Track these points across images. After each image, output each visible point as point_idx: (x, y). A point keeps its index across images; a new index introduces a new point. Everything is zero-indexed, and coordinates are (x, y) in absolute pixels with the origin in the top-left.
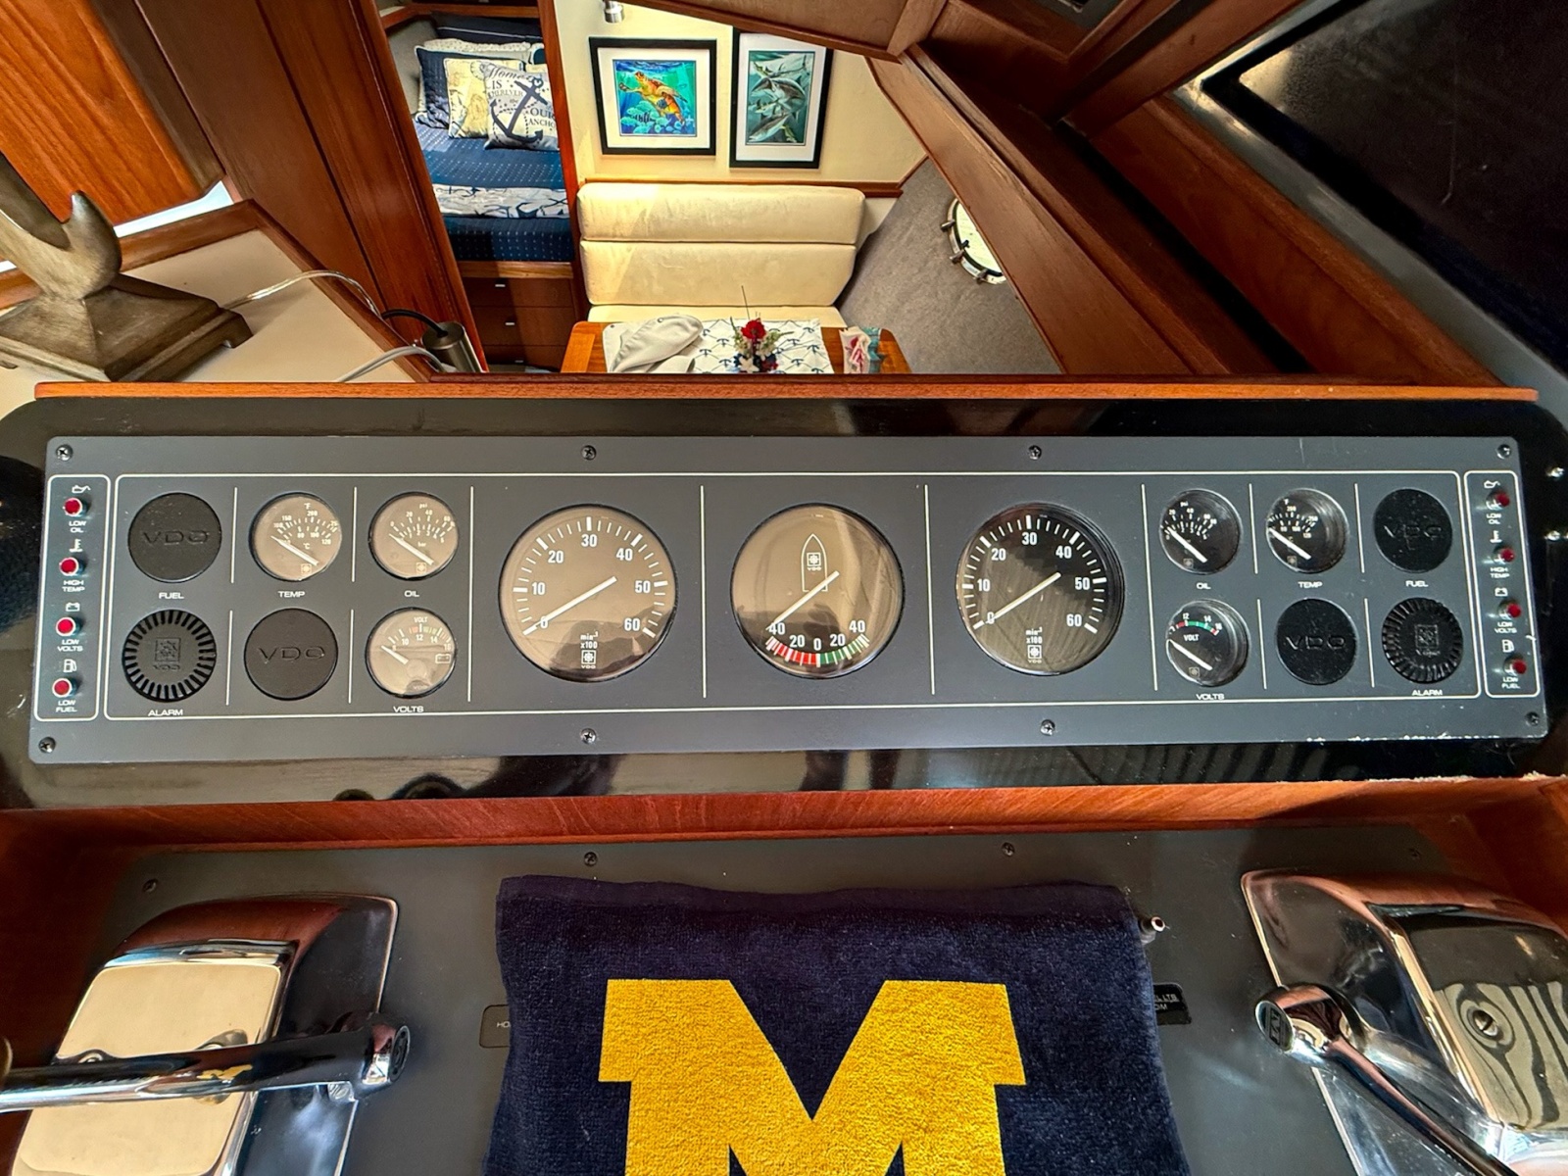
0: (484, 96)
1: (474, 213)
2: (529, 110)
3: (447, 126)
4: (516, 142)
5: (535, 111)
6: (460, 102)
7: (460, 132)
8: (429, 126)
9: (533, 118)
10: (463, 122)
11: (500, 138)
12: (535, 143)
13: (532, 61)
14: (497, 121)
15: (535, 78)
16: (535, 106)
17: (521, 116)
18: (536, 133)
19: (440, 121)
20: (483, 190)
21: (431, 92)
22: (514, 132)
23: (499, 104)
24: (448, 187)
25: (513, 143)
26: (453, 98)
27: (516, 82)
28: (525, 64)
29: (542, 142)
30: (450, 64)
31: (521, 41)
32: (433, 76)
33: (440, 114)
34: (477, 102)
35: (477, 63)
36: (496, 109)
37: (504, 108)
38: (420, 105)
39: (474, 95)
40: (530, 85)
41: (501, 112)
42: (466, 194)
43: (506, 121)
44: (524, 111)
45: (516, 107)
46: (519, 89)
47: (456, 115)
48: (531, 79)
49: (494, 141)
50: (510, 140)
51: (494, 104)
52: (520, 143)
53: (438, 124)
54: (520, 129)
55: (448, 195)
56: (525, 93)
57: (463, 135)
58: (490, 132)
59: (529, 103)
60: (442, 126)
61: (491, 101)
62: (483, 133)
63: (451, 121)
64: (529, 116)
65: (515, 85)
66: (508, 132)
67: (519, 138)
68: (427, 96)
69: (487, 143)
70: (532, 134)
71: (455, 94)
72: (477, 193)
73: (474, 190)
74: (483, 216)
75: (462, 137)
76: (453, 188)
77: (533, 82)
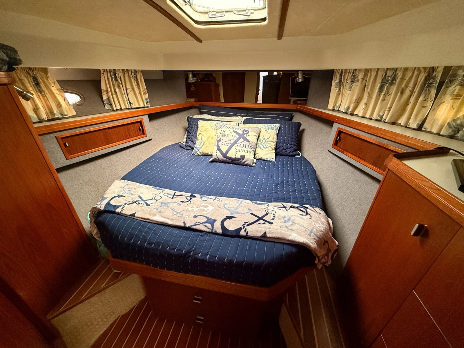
0: (215, 137)
2: (239, 145)
3: (193, 149)
4: (228, 160)
5: (242, 146)
6: (202, 139)
7: (198, 153)
8: (184, 148)
9: (240, 149)
10: (201, 148)
11: (219, 157)
12: (240, 161)
13: (242, 123)
14: (219, 149)
15: (245, 130)
16: (243, 143)
17: (234, 148)
18: (241, 156)
19: (190, 147)
20: (198, 196)
21: (189, 134)
22: (228, 155)
23: (222, 141)
24: (173, 192)
25: (226, 160)
26: (199, 137)
27: (233, 131)
28: (239, 124)
29: (243, 161)
30: (200, 123)
31: (238, 116)
32: (192, 128)
33: (191, 144)
34: (211, 140)
35: (214, 123)
36: (220, 143)
37: (224, 143)
38: (184, 139)
39: (209, 136)
40: (241, 133)
41: (222, 145)
42: (184, 199)
43: (224, 149)
44: (236, 145)
45: (232, 143)
46: (235, 134)
47: (197, 145)
48: (242, 130)
49: (215, 158)
50: (224, 159)
51: (219, 140)
52: (230, 161)
53: (189, 148)
54: (232, 154)
55: (170, 200)
56: (238, 136)
57: (200, 154)
58: (214, 154)
59: (239, 142)
60: (191, 149)
61: (218, 139)
62: (210, 154)
63: (195, 147)
64: (238, 148)
65: (233, 132)
66: (224, 155)
67: (230, 158)
68: (187, 136)
69: (211, 160)
70: (238, 157)
71: (200, 135)
72: (193, 199)
73: (192, 196)
74: (189, 229)
75: (199, 155)
76: (178, 193)
77: (243, 131)
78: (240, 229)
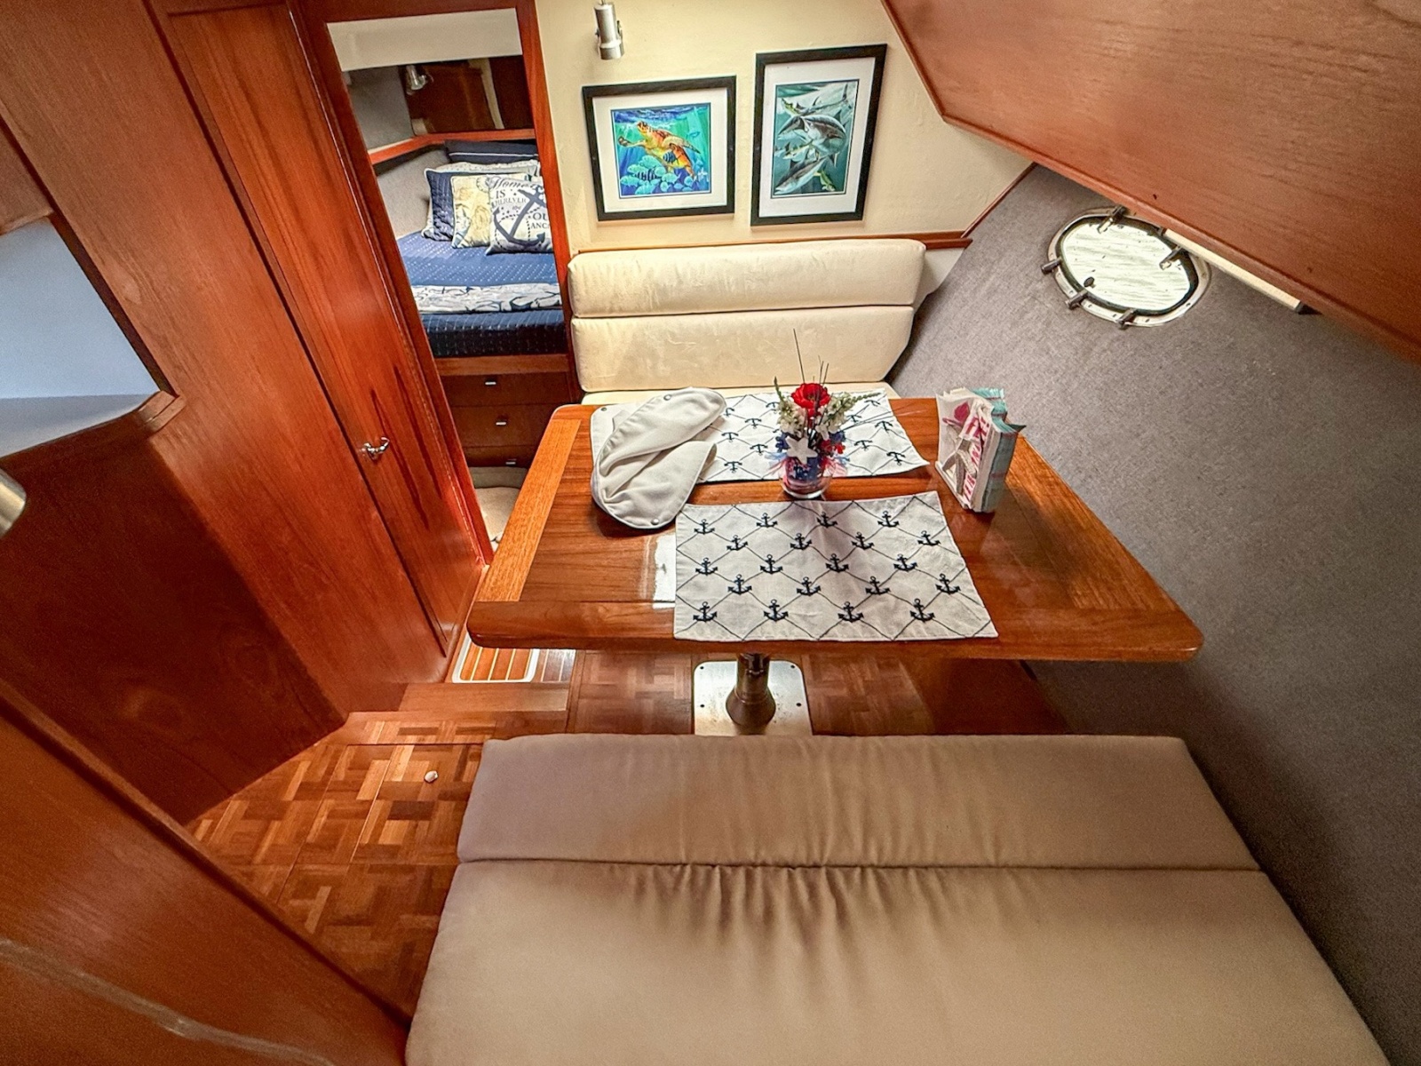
0: (489, 207)
1: (465, 309)
2: (531, 215)
3: (451, 238)
4: (518, 246)
5: (537, 216)
6: (465, 215)
7: (463, 242)
8: (434, 239)
9: (535, 222)
10: (466, 232)
11: (502, 243)
12: (537, 245)
13: (538, 174)
14: (499, 227)
15: (539, 186)
16: (538, 211)
17: (524, 221)
18: (538, 236)
19: (445, 234)
20: (478, 288)
21: (438, 209)
22: (516, 237)
23: (501, 212)
24: (441, 288)
25: (515, 247)
26: (458, 212)
27: (519, 191)
28: (530, 177)
29: (543, 245)
30: (456, 182)
31: (529, 159)
32: (440, 194)
33: (445, 228)
34: (481, 213)
35: (483, 179)
36: (499, 217)
37: (506, 214)
38: (428, 222)
39: (478, 207)
40: (533, 192)
41: (503, 219)
42: (459, 292)
43: (508, 225)
44: (526, 216)
45: (519, 213)
46: (522, 196)
47: (460, 227)
48: (534, 187)
49: (495, 246)
50: (512, 244)
51: (497, 211)
52: (522, 247)
53: (443, 237)
54: (523, 233)
55: (440, 295)
56: (528, 200)
57: (466, 244)
58: (492, 238)
59: (531, 209)
60: (447, 238)
61: (494, 210)
62: (486, 242)
63: (455, 232)
64: (531, 221)
65: (519, 194)
66: (510, 238)
67: (521, 242)
68: (434, 213)
69: (489, 250)
70: (534, 237)
71: (460, 208)
72: (471, 291)
73: (468, 289)
74: (474, 312)
75: (465, 247)
76: (447, 288)
77: (537, 189)
78: (531, 303)
